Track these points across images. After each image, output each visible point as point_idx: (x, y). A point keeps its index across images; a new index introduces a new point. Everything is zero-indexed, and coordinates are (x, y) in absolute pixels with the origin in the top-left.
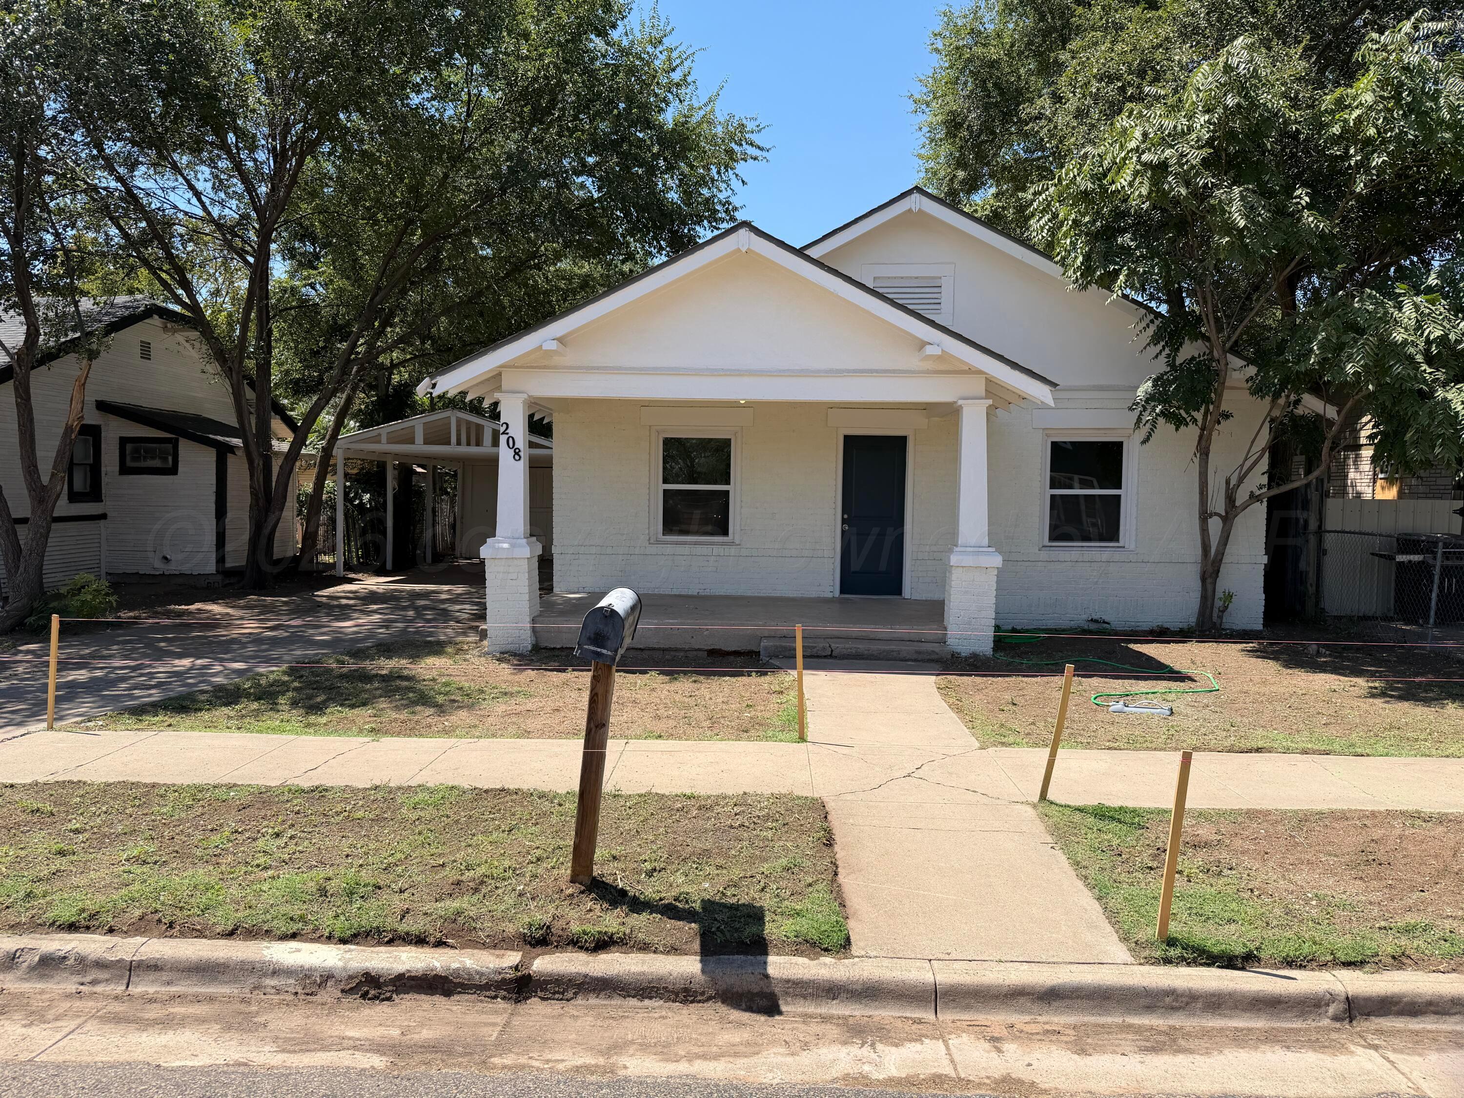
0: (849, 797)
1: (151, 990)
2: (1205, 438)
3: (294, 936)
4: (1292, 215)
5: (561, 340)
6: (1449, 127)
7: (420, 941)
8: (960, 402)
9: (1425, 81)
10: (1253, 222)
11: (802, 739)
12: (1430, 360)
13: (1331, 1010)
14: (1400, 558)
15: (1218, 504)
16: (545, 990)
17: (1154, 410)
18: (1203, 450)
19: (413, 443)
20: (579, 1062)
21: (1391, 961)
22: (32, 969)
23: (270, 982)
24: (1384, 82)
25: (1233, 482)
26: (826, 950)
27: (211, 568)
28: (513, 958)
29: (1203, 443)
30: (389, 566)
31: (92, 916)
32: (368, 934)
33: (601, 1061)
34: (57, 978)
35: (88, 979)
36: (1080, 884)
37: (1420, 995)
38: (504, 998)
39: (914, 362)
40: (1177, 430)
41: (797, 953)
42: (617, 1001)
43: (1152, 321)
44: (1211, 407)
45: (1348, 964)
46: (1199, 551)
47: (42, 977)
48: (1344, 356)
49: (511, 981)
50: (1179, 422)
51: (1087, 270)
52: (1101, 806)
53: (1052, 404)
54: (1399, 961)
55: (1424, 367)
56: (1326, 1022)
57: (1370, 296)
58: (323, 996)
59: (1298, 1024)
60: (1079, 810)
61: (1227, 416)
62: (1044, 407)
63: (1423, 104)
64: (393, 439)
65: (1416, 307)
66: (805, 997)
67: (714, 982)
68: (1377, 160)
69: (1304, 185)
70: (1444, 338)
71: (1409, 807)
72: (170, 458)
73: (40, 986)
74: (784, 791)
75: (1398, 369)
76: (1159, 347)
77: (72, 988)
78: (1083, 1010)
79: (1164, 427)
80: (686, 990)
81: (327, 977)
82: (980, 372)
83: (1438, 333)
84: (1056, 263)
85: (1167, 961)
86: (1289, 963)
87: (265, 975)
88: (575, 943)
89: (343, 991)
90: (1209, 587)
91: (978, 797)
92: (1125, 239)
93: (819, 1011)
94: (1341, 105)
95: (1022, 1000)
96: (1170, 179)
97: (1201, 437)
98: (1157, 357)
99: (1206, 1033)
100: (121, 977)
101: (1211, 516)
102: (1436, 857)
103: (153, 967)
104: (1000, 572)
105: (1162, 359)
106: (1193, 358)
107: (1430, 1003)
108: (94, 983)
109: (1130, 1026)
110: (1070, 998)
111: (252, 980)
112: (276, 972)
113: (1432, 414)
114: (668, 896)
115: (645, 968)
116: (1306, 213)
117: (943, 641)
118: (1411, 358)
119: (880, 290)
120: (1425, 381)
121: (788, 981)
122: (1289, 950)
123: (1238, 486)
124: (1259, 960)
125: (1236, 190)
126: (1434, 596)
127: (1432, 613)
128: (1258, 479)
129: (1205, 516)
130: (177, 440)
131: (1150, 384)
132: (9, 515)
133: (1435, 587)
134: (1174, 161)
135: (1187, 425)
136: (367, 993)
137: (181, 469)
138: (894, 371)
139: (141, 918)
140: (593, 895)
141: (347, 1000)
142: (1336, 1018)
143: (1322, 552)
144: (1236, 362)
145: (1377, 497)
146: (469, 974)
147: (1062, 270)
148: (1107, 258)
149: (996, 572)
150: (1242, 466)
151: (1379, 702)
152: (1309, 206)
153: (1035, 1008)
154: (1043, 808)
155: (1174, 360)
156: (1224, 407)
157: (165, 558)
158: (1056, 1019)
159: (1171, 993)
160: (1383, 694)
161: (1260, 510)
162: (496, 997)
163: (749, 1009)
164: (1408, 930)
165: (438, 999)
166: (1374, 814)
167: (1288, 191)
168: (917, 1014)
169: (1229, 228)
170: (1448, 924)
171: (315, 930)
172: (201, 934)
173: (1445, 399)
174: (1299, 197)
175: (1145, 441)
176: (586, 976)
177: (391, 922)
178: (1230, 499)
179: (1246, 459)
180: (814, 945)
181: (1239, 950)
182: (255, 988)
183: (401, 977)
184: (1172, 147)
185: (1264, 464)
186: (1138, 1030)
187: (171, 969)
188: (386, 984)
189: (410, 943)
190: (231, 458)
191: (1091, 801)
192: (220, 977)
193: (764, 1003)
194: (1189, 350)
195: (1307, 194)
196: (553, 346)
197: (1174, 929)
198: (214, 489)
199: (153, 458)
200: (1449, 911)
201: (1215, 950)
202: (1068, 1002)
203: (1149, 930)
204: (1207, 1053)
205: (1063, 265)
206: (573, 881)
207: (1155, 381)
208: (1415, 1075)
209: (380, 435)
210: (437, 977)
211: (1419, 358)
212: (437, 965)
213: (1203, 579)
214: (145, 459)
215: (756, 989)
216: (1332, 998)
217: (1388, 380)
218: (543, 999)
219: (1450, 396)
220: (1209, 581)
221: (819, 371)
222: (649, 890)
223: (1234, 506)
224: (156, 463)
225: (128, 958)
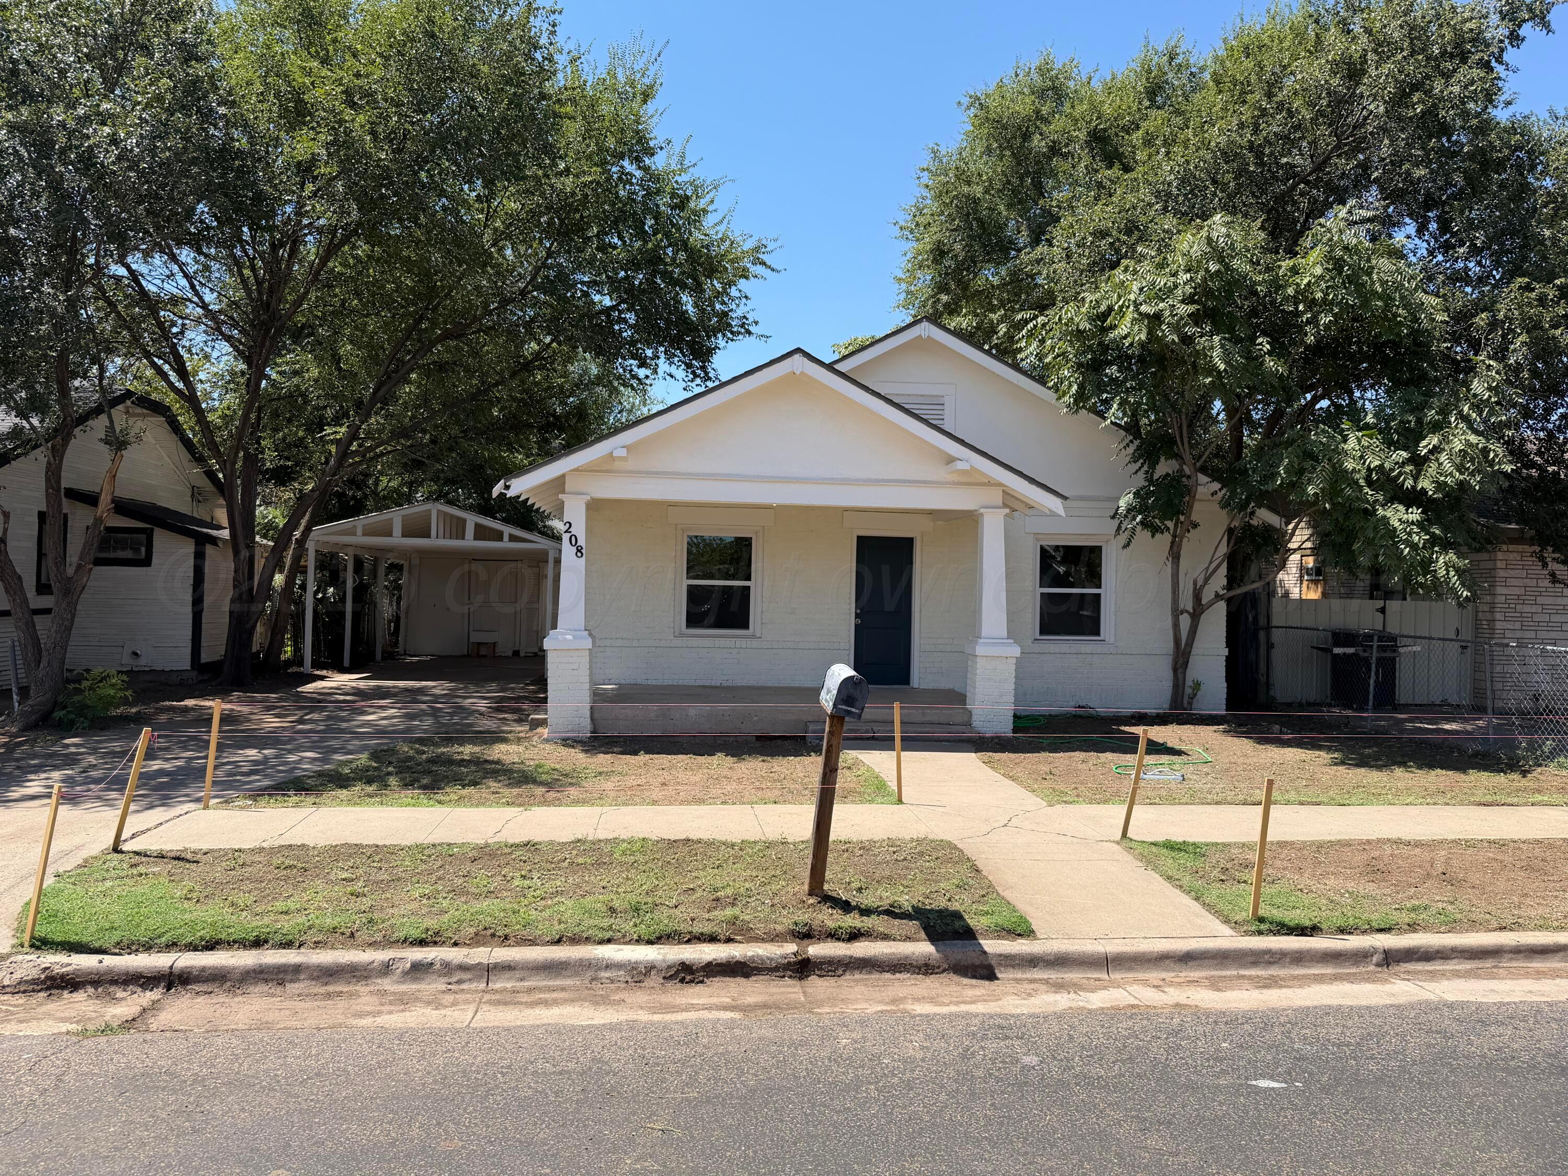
0: (970, 841)
1: (509, 985)
2: (1176, 545)
3: (609, 941)
4: (1256, 358)
5: (628, 448)
6: (1380, 297)
7: (712, 939)
8: (982, 510)
9: (1360, 259)
10: (1230, 365)
11: (900, 801)
12: (1370, 483)
13: (1375, 959)
14: (1337, 650)
15: (1187, 602)
16: (822, 969)
17: (1134, 519)
18: (1175, 554)
19: (391, 535)
20: (879, 1008)
21: (1406, 927)
22: (406, 974)
23: (604, 974)
24: (1329, 257)
25: (1199, 583)
26: (1019, 935)
27: (186, 664)
28: (791, 948)
29: (1175, 548)
30: (346, 663)
31: (437, 934)
32: (669, 936)
33: (894, 1008)
34: (428, 980)
35: (454, 979)
36: (1178, 891)
37: (1430, 947)
38: (790, 977)
39: (941, 473)
40: (1153, 536)
41: (999, 937)
42: (876, 976)
43: (1131, 441)
44: (1182, 518)
45: (1380, 930)
46: (1171, 644)
47: (415, 980)
48: (1305, 479)
49: (795, 963)
50: (1154, 530)
51: (1080, 397)
52: (1169, 841)
53: (1063, 513)
54: (1413, 927)
55: (1366, 490)
56: (1372, 968)
57: (1323, 431)
58: (648, 983)
59: (1353, 970)
60: (1154, 844)
61: (1195, 526)
62: (1053, 514)
63: (1360, 277)
64: (369, 531)
65: (1359, 440)
66: (1013, 967)
67: (946, 957)
68: (1325, 319)
69: (1264, 333)
70: (1381, 466)
71: (1393, 835)
72: (143, 549)
73: (414, 987)
74: (922, 836)
75: (1348, 491)
76: (1139, 464)
77: (443, 987)
78: (1209, 967)
79: (1143, 535)
80: (926, 965)
81: (650, 968)
82: (1000, 485)
83: (1377, 463)
84: (1050, 388)
85: (1260, 933)
86: (1342, 931)
87: (600, 969)
88: (833, 935)
89: (664, 978)
90: (1180, 676)
91: (1069, 839)
92: (1113, 371)
93: (1024, 976)
94: (1294, 271)
95: (1167, 962)
96: (1164, 327)
97: (1173, 543)
98: (1136, 472)
99: (1295, 978)
100: (481, 977)
101: (1182, 613)
102: (1420, 867)
103: (507, 968)
104: (1019, 663)
105: (1141, 475)
106: (1167, 475)
107: (1438, 952)
108: (459, 982)
109: (1243, 977)
110: (1201, 959)
111: (590, 974)
112: (608, 966)
113: (1375, 528)
114: (885, 904)
115: (893, 950)
116: (1267, 358)
117: (968, 724)
118: (1356, 482)
119: (906, 406)
120: (1368, 502)
121: (1000, 955)
122: (1340, 922)
123: (1203, 586)
124: (1321, 930)
125: (1216, 339)
126: (1372, 682)
127: (1371, 697)
128: (1219, 581)
129: (1176, 613)
130: (152, 530)
131: (1131, 496)
132: (28, 607)
133: (1373, 674)
134: (1167, 313)
135: (1162, 533)
136: (684, 978)
137: (155, 560)
138: (924, 482)
139: (476, 934)
140: (828, 904)
141: (669, 984)
142: (1378, 965)
143: (1270, 646)
144: (1203, 478)
145: (1304, 597)
146: (762, 960)
147: (1055, 396)
148: (1100, 388)
149: (1014, 661)
150: (1207, 568)
151: (1341, 768)
152: (1270, 353)
153: (1177, 967)
154: (1125, 843)
155: (1152, 475)
156: (1193, 518)
157: (135, 654)
158: (1192, 974)
159: (1268, 952)
160: (1343, 763)
161: (1221, 608)
162: (784, 977)
163: (974, 977)
164: (1414, 909)
165: (740, 980)
166: (1369, 842)
167: (1253, 339)
168: (1096, 975)
169: (1211, 370)
170: (1440, 905)
171: (624, 936)
172: (532, 942)
173: (1384, 517)
174: (1261, 344)
175: (1126, 546)
176: (851, 957)
177: (683, 927)
178: (1197, 596)
179: (1211, 562)
180: (1009, 932)
181: (1307, 923)
182: (593, 980)
183: (709, 964)
184: (1163, 300)
185: (1223, 570)
186: (1250, 978)
187: (522, 968)
188: (698, 970)
189: (704, 941)
190: (209, 549)
191: (1161, 838)
192: (564, 972)
193: (984, 972)
194: (1165, 467)
195: (1268, 343)
196: (622, 453)
197: (1261, 912)
198: (192, 582)
199: (123, 549)
200: (1438, 898)
201: (1292, 924)
202: (1198, 962)
203: (1244, 914)
204: (1300, 987)
205: (1057, 391)
206: (811, 894)
207: (1137, 494)
208: (1437, 991)
209: (355, 527)
210: (737, 962)
211: (1362, 482)
212: (737, 954)
213: (1175, 670)
214: (115, 549)
215: (977, 962)
216: (1375, 951)
217: (1340, 500)
218: (820, 976)
219: (1388, 514)
220: (1180, 671)
221: (858, 480)
222: (868, 900)
223: (1200, 604)
224: (128, 554)
225: (486, 962)
